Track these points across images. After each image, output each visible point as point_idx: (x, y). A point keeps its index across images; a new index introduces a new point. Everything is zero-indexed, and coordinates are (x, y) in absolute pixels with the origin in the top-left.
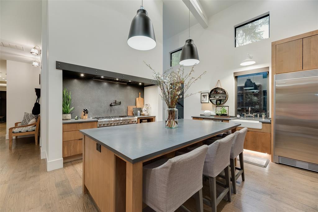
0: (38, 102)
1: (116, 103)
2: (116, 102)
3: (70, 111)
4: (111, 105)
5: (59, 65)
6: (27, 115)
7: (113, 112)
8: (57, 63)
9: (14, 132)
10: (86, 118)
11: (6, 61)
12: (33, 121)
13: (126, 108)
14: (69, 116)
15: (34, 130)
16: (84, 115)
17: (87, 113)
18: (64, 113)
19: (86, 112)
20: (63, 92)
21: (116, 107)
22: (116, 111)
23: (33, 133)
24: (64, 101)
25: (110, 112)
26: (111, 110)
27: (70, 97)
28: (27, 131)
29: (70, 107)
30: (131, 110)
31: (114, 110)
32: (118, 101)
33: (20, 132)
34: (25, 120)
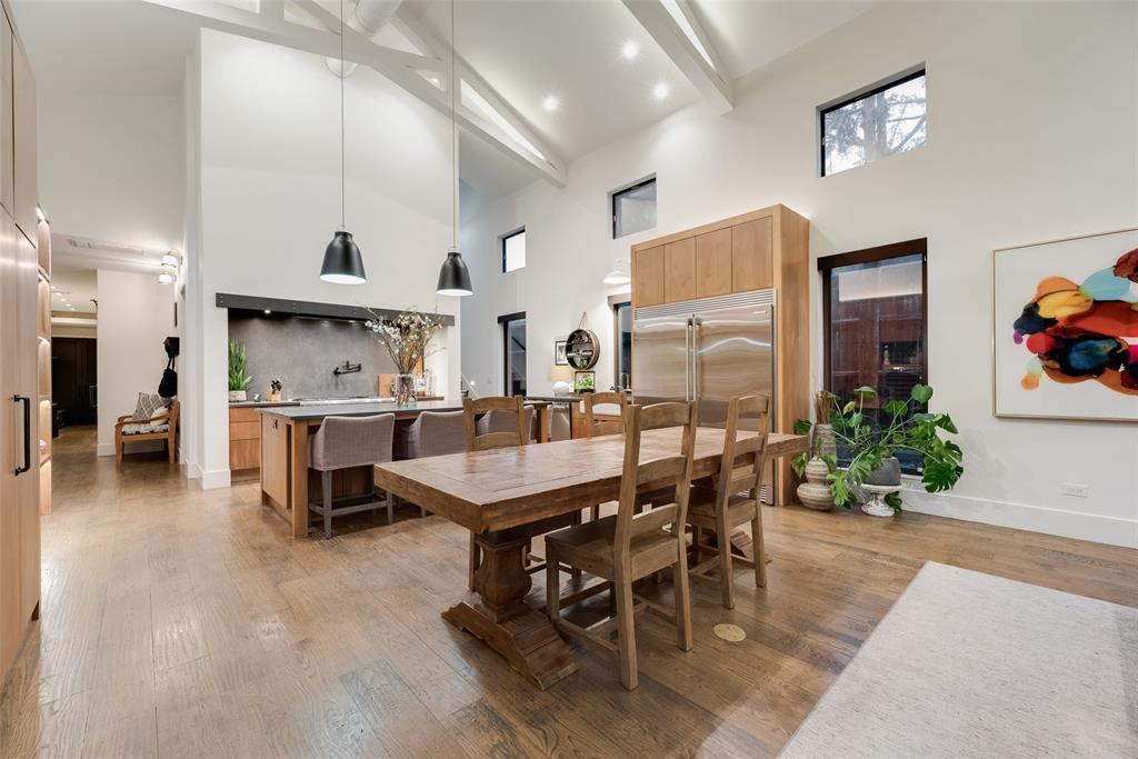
0: (171, 367)
1: (348, 368)
2: (348, 366)
3: (243, 384)
4: (336, 373)
5: (221, 300)
6: (144, 400)
7: (341, 387)
8: (218, 295)
9: (124, 434)
10: (277, 398)
11: (96, 271)
12: (161, 411)
13: (376, 380)
14: (241, 395)
15: (166, 431)
16: (273, 393)
17: (279, 388)
18: (232, 388)
19: (277, 386)
20: (230, 346)
21: (350, 376)
22: (348, 386)
23: (165, 435)
24: (230, 365)
25: (333, 387)
26: (336, 385)
27: (243, 356)
28: (152, 432)
29: (244, 377)
30: (387, 383)
31: (343, 383)
32: (353, 362)
33: (138, 433)
34: (139, 411)
